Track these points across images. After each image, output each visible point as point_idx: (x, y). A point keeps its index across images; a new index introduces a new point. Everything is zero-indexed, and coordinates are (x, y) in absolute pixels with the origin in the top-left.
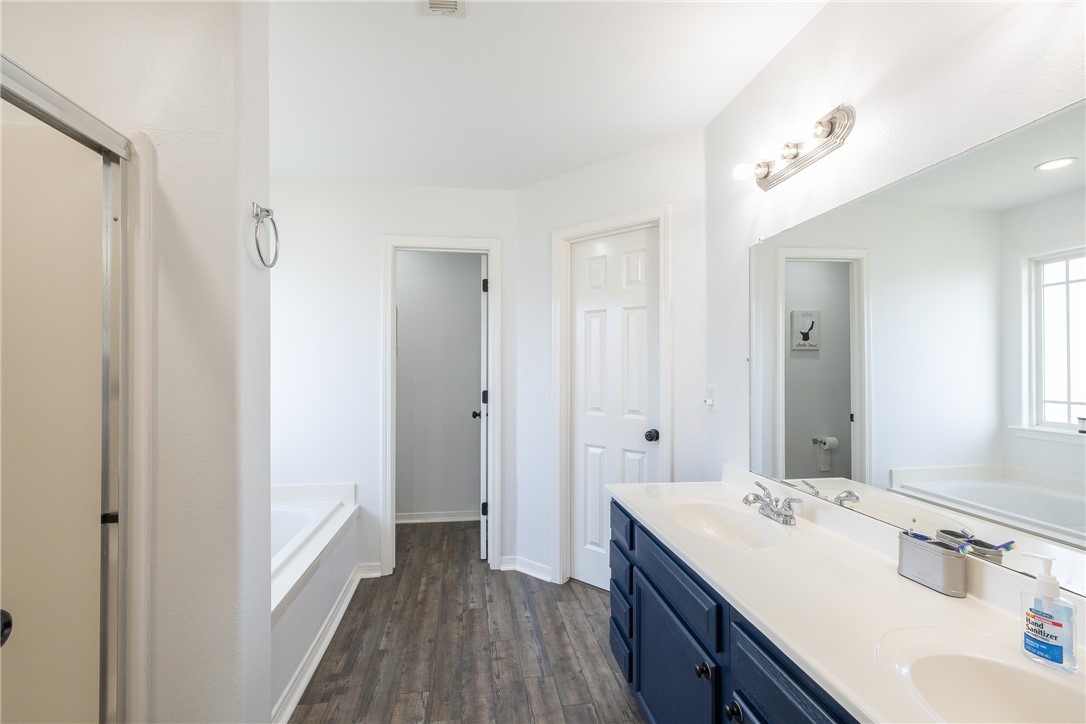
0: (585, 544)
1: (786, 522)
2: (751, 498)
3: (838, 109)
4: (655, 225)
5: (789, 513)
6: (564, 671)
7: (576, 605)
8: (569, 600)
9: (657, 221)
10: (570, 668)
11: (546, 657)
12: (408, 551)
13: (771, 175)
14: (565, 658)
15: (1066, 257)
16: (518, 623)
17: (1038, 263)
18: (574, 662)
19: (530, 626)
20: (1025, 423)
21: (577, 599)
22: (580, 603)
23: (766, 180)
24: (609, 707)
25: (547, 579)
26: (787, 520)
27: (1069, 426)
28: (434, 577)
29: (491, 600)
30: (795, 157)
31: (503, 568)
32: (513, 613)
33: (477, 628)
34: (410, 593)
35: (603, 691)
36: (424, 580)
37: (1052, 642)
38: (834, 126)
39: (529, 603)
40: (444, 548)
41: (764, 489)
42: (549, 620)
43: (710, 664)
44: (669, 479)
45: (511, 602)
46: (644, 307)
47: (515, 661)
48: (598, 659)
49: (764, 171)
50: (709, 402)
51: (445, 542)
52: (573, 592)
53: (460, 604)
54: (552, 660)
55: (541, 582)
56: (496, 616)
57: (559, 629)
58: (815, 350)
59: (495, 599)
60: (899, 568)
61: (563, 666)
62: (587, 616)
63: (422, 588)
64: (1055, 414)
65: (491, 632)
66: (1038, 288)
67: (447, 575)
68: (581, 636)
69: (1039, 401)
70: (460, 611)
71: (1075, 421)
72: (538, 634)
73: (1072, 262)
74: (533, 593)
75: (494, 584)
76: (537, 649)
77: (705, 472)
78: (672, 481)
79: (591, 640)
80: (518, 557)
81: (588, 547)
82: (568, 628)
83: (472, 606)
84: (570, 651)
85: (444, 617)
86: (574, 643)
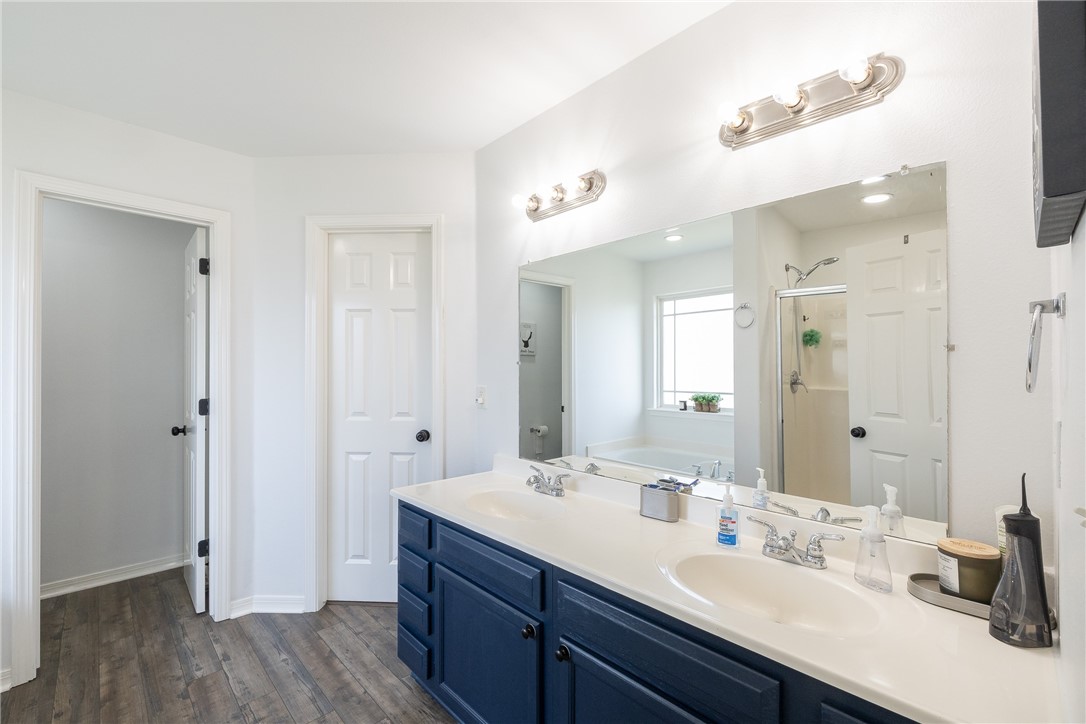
0: (346, 559)
1: (557, 495)
2: (532, 480)
3: (594, 172)
4: (427, 231)
5: (560, 487)
6: (346, 699)
7: (341, 628)
8: (331, 624)
9: (430, 228)
10: (353, 694)
11: (321, 694)
12: (59, 636)
13: (541, 209)
14: (343, 688)
15: (675, 298)
16: (273, 672)
17: (661, 300)
18: (355, 686)
19: (291, 668)
20: (655, 407)
21: (341, 621)
22: (345, 623)
23: (535, 213)
24: (404, 713)
25: (300, 610)
26: (559, 493)
27: (675, 406)
28: (122, 659)
29: (226, 657)
30: (561, 200)
31: (234, 616)
32: (264, 661)
33: (216, 697)
34: (82, 692)
35: (394, 701)
36: (103, 668)
37: (732, 533)
38: (593, 183)
39: (281, 643)
40: (129, 616)
41: (538, 470)
42: (313, 654)
43: (534, 624)
44: (442, 475)
45: (256, 651)
46: (413, 310)
47: (282, 714)
48: (381, 672)
49: (533, 205)
50: (480, 401)
51: (128, 608)
52: (334, 615)
53: (179, 679)
54: (329, 694)
55: (290, 616)
56: (242, 673)
57: (328, 659)
58: (532, 356)
59: (232, 655)
60: (641, 511)
61: (345, 694)
62: (357, 634)
63: (103, 679)
64: (668, 399)
65: (238, 694)
66: (661, 316)
67: (144, 650)
68: (355, 657)
69: (661, 391)
70: (182, 685)
71: (678, 403)
72: (303, 674)
73: (677, 301)
74: (285, 631)
75: (225, 637)
76: (306, 689)
77: (476, 465)
78: (445, 478)
79: (368, 656)
80: (255, 596)
81: (351, 561)
82: (339, 654)
83: (199, 674)
84: (347, 677)
85: (156, 703)
86: (349, 666)
